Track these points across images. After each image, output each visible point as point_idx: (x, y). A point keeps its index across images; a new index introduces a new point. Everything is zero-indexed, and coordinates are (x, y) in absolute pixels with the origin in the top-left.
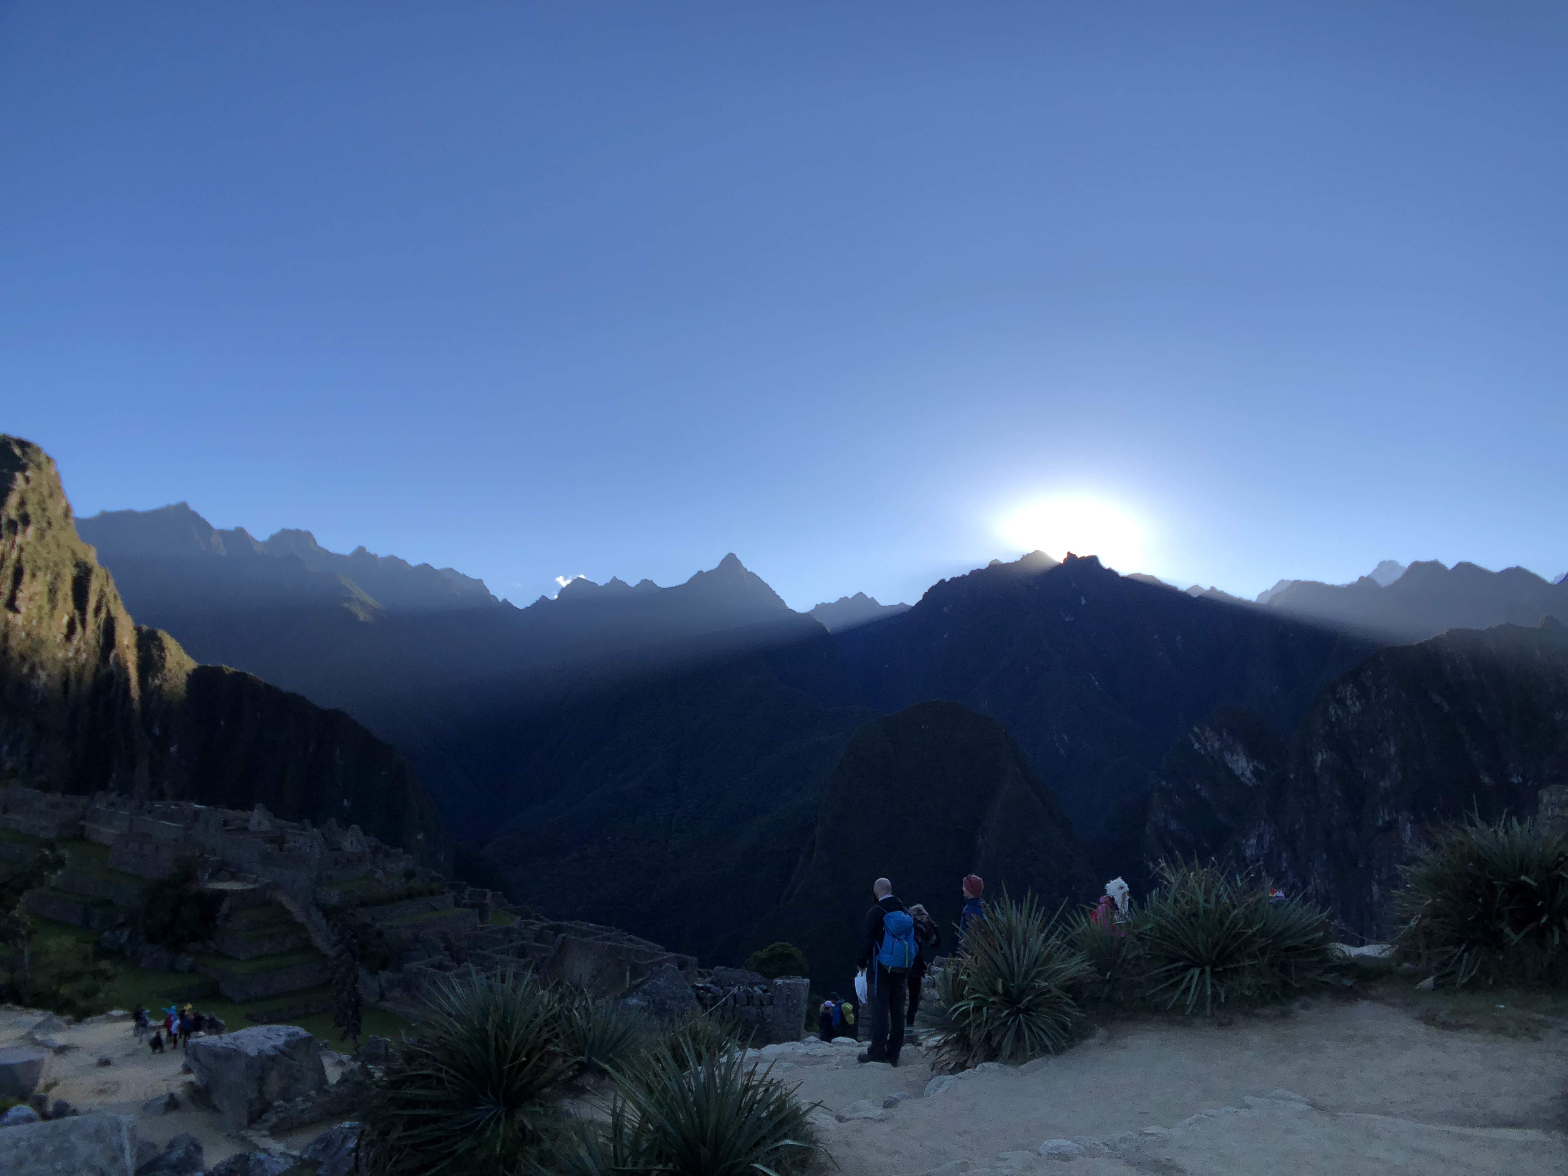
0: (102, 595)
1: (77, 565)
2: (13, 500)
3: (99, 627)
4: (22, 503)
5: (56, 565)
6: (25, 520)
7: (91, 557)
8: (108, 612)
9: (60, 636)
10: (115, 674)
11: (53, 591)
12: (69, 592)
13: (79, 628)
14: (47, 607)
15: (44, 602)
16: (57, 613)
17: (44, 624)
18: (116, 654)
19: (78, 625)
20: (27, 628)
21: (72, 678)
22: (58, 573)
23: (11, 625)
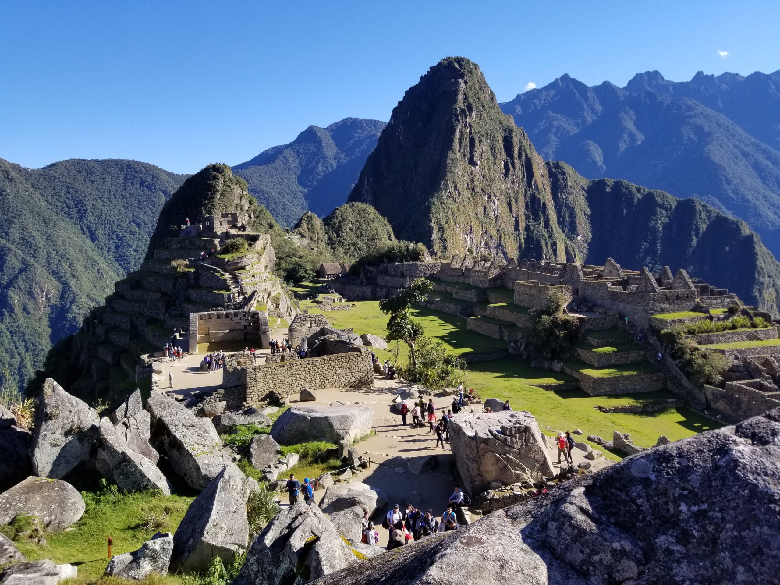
0: (521, 145)
1: (504, 130)
2: (461, 97)
3: (522, 166)
4: (466, 98)
5: (491, 131)
6: (470, 108)
7: (511, 122)
8: (526, 155)
9: (502, 175)
10: (536, 193)
11: (492, 148)
12: (502, 147)
13: (511, 168)
14: (491, 159)
15: (489, 155)
16: (497, 161)
17: (492, 170)
18: (535, 181)
19: (510, 166)
20: (483, 173)
21: (513, 199)
22: (494, 137)
23: (474, 172)
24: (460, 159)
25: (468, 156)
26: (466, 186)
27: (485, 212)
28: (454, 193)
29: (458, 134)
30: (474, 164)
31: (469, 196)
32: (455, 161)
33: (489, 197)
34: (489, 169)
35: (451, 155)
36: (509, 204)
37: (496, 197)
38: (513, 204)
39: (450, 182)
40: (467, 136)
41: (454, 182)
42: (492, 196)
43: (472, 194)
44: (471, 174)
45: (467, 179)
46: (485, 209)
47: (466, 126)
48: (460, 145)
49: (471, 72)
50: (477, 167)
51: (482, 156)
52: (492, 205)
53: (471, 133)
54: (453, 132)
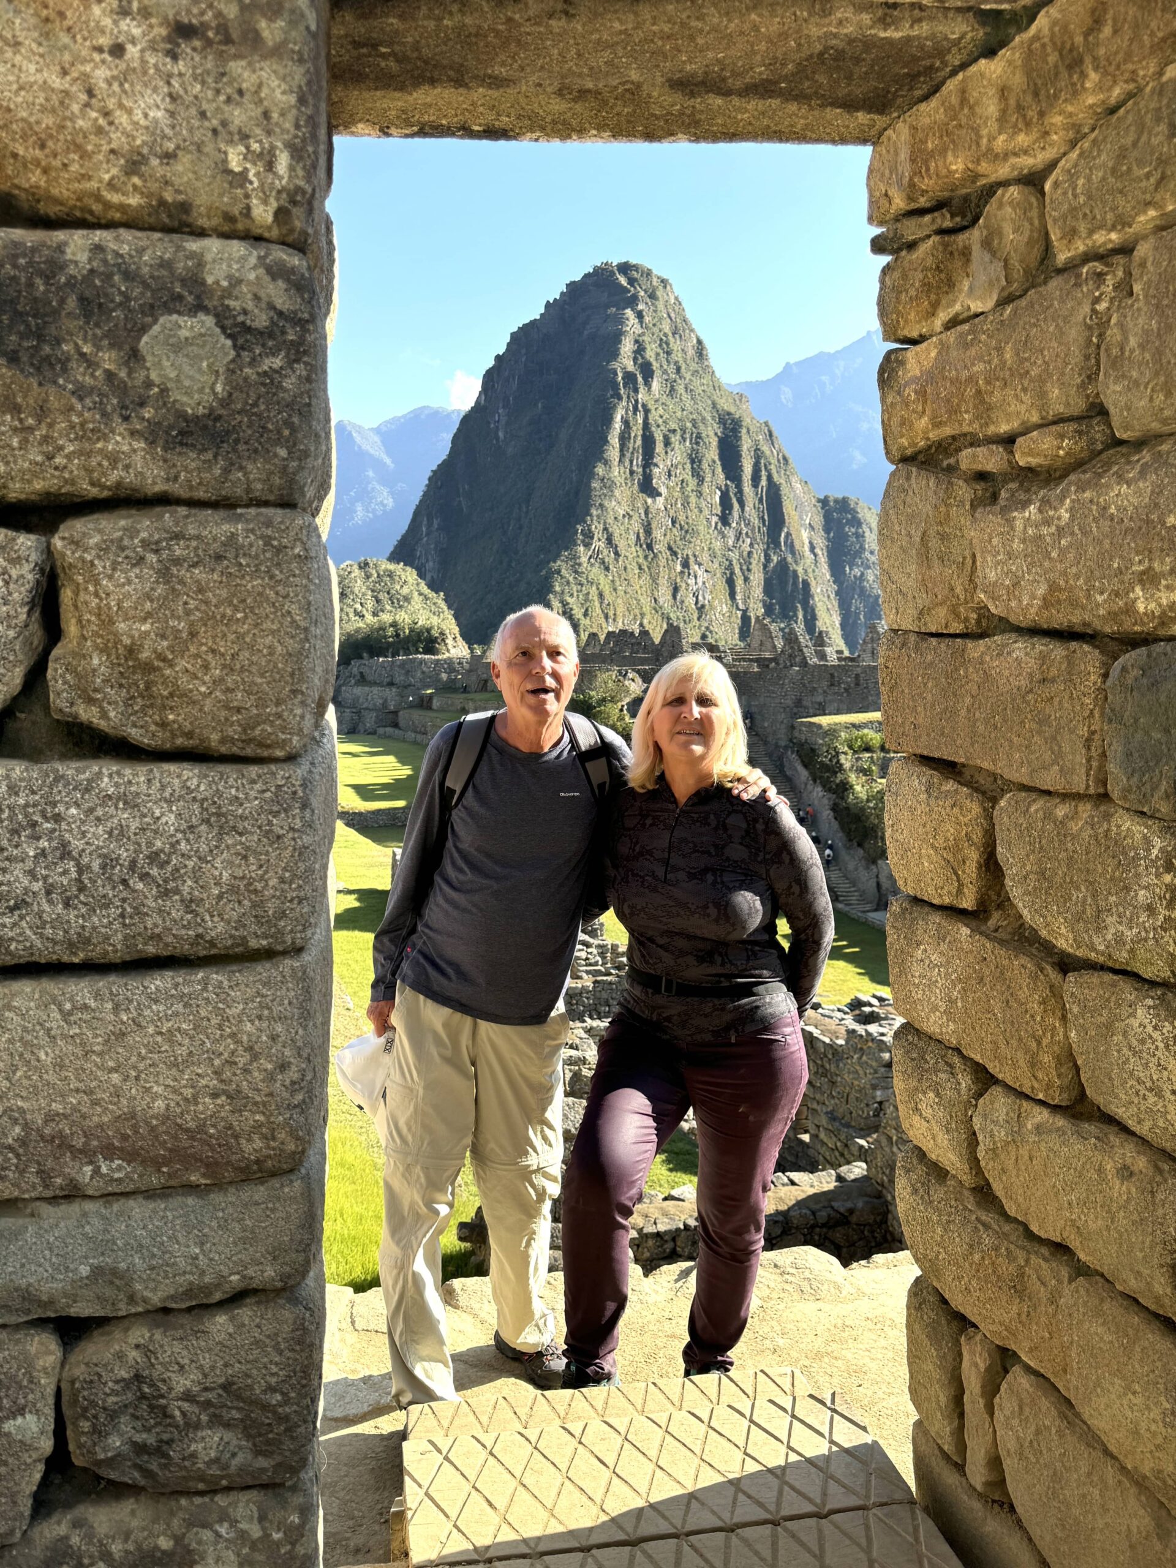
0: (758, 455)
1: (722, 421)
2: (627, 347)
3: (761, 501)
4: (640, 349)
5: (694, 422)
6: (647, 371)
8: (770, 477)
9: (715, 519)
10: (790, 559)
11: (695, 460)
12: (716, 458)
13: (736, 506)
14: (692, 483)
15: (687, 475)
16: (706, 490)
17: (693, 505)
18: (788, 534)
19: (734, 501)
20: (672, 513)
21: (737, 570)
22: (699, 436)
23: (652, 510)
24: (619, 480)
25: (638, 477)
26: (633, 538)
27: (674, 597)
28: (606, 552)
29: (617, 425)
30: (654, 493)
31: (641, 560)
32: (609, 485)
33: (686, 564)
34: (686, 503)
35: (600, 470)
36: (731, 583)
37: (700, 564)
38: (739, 582)
39: (597, 528)
40: (637, 430)
41: (605, 529)
42: (692, 560)
43: (646, 557)
44: (647, 513)
45: (636, 526)
46: (676, 590)
47: (636, 409)
48: (621, 450)
49: (653, 296)
50: (660, 501)
51: (670, 475)
52: (691, 581)
53: (646, 425)
54: (608, 421)
